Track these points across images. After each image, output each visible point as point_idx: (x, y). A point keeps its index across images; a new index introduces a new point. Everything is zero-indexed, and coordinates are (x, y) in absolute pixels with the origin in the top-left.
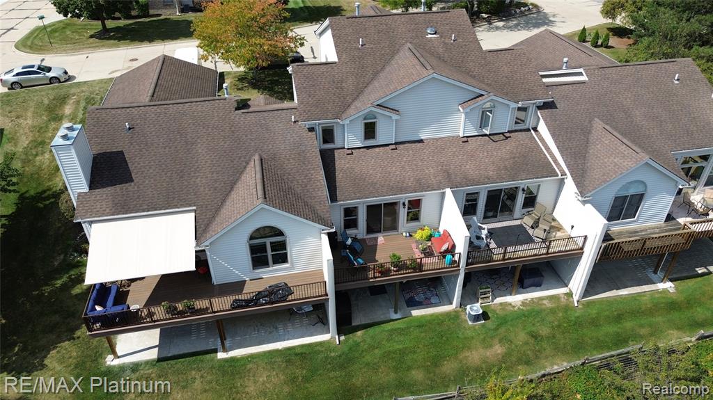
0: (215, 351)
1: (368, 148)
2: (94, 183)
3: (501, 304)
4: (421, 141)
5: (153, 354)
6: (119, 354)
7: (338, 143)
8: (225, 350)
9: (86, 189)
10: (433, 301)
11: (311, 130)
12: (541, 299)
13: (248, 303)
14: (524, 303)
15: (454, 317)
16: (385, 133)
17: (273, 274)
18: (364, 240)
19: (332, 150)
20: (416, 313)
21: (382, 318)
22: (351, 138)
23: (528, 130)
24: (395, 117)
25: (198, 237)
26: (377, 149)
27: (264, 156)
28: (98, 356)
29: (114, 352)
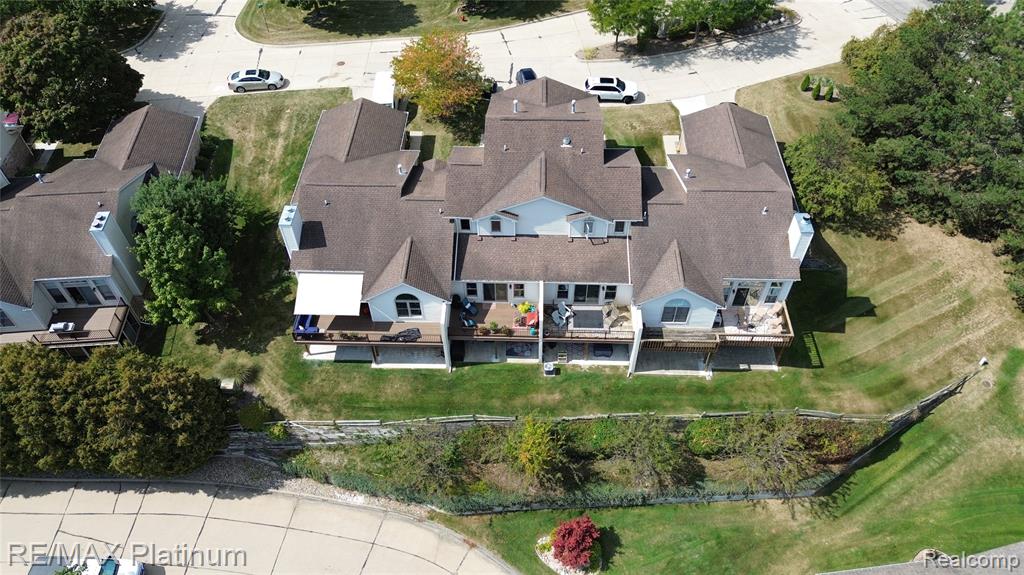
0: (371, 362)
1: (494, 237)
2: (302, 246)
3: (574, 365)
4: (537, 236)
5: (332, 357)
6: (312, 352)
7: (472, 230)
8: (377, 363)
9: (297, 249)
10: (526, 354)
11: (452, 221)
12: (605, 367)
13: (391, 339)
14: (590, 368)
15: (536, 368)
16: (508, 227)
17: (411, 321)
18: (481, 304)
19: (468, 235)
20: (511, 360)
21: (486, 360)
22: (481, 228)
23: (625, 238)
24: (514, 221)
25: (364, 293)
26: (501, 239)
27: (415, 239)
28: (298, 353)
29: (308, 351)
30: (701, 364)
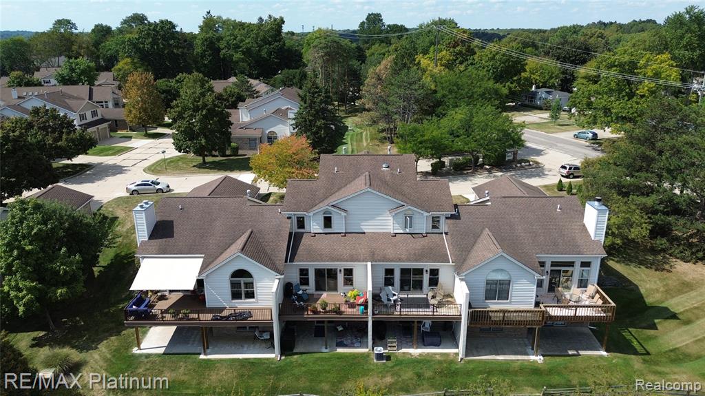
0: (200, 354)
1: (326, 234)
2: (152, 236)
3: (404, 353)
4: (364, 233)
5: (162, 351)
6: (142, 348)
7: (307, 229)
8: (205, 354)
9: (147, 239)
10: (355, 345)
11: (289, 218)
12: (435, 354)
14: (420, 355)
15: (367, 355)
16: (338, 226)
18: (313, 294)
19: (303, 233)
20: (340, 350)
21: (316, 350)
22: (315, 226)
24: (343, 214)
26: (332, 235)
27: (255, 230)
29: (139, 346)
30: (530, 351)
